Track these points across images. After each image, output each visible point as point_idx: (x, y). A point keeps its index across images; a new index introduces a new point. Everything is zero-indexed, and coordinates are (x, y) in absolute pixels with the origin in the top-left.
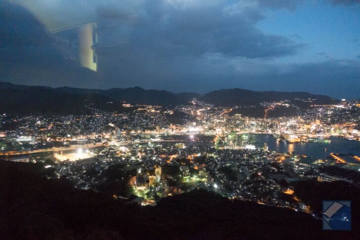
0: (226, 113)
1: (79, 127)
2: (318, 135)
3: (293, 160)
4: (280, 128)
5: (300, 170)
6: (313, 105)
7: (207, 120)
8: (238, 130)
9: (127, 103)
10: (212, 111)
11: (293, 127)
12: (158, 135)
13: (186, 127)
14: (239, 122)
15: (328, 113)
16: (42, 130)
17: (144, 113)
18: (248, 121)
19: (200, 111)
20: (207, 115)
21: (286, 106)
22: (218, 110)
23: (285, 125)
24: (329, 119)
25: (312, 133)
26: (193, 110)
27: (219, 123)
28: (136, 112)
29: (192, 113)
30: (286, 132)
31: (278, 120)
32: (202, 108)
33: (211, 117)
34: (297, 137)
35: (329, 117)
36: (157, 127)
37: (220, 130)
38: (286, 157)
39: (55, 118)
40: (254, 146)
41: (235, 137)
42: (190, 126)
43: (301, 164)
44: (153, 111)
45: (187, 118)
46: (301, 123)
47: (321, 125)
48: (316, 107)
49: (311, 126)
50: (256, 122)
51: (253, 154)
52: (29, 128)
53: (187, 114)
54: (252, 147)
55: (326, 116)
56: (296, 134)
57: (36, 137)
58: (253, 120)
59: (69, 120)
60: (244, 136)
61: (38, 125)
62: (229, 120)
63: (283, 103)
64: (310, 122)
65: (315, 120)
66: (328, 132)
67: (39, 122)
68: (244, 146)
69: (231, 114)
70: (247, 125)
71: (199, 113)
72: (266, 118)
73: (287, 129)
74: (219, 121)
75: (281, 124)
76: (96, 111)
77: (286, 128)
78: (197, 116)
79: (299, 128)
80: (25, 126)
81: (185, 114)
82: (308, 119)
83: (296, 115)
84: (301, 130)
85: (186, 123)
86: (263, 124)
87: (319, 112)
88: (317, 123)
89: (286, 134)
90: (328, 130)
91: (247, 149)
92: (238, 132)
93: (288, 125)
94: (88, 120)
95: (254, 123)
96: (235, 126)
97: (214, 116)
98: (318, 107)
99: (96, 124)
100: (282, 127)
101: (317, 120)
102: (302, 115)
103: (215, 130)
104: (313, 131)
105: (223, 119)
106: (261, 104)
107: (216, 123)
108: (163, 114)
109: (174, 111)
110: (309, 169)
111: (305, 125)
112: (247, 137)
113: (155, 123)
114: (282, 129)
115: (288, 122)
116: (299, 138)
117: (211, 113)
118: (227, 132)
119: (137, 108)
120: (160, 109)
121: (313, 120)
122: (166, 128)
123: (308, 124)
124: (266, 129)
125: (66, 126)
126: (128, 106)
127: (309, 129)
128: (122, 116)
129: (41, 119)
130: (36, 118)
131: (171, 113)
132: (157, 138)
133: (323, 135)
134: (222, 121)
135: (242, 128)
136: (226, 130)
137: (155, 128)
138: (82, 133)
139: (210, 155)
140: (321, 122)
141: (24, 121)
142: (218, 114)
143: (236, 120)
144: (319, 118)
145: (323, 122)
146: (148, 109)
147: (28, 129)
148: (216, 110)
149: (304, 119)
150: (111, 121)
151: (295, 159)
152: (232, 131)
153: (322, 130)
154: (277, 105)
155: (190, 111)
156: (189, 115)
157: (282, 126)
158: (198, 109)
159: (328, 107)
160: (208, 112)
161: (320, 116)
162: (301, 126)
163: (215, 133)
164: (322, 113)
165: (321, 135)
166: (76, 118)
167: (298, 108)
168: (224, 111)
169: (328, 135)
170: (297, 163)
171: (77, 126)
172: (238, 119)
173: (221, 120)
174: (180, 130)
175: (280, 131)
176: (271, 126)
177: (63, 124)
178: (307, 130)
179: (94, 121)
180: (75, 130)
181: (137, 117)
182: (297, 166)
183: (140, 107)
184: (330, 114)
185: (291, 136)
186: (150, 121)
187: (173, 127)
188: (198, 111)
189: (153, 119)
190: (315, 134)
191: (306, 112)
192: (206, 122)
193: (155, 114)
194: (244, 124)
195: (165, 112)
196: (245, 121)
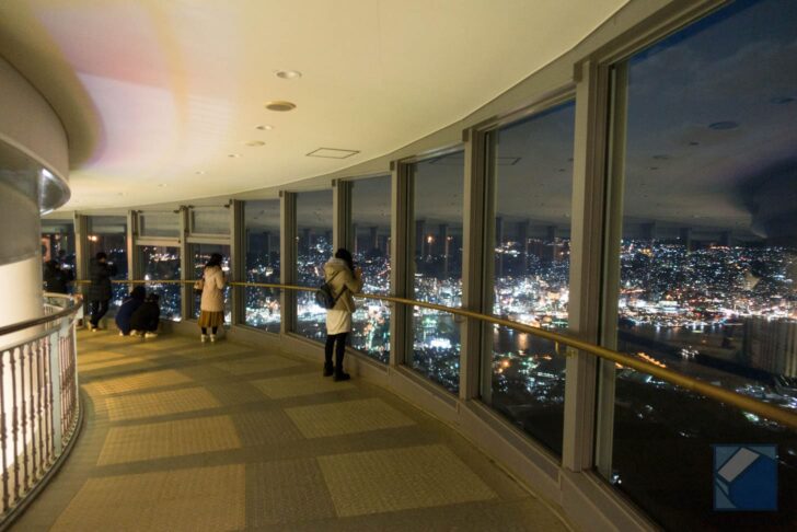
3: (525, 367)
4: (500, 301)
5: (539, 386)
6: (565, 251)
8: (415, 307)
11: (524, 298)
14: (418, 290)
18: (435, 288)
21: (511, 256)
22: (374, 264)
23: (511, 294)
25: (561, 310)
26: (317, 264)
27: (376, 292)
29: (316, 272)
30: (512, 309)
31: (496, 284)
34: (533, 319)
37: (377, 308)
38: (512, 361)
40: (449, 341)
42: (311, 302)
43: (540, 374)
46: (542, 288)
49: (560, 296)
50: (453, 290)
51: (445, 359)
53: (305, 275)
54: (443, 344)
56: (532, 312)
58: (447, 286)
60: (428, 320)
63: (506, 249)
64: (559, 287)
68: (428, 342)
70: (435, 296)
73: (514, 303)
74: (377, 288)
75: (504, 292)
77: (512, 300)
79: (537, 300)
81: (301, 275)
82: (556, 280)
83: (533, 274)
84: (542, 303)
85: (301, 295)
89: (512, 313)
91: (434, 348)
92: (416, 311)
93: (516, 294)
95: (448, 291)
100: (504, 299)
103: (366, 308)
104: (565, 305)
105: (384, 284)
107: (369, 294)
109: (275, 269)
110: (555, 384)
111: (549, 293)
112: (434, 322)
114: (505, 302)
115: (516, 288)
116: (537, 320)
121: (564, 282)
122: (255, 307)
123: (555, 290)
127: (556, 302)
131: (268, 274)
134: (382, 289)
142: (374, 274)
148: (369, 264)
149: (548, 282)
151: (529, 364)
155: (312, 267)
156: (309, 277)
157: (505, 296)
162: (542, 297)
163: (366, 316)
167: (536, 259)
168: (386, 267)
170: (533, 373)
173: (379, 286)
175: (501, 307)
178: (553, 305)
182: (532, 380)
185: (524, 316)
187: (272, 304)
191: (551, 266)
194: (428, 295)
195: (254, 271)
196: (429, 288)
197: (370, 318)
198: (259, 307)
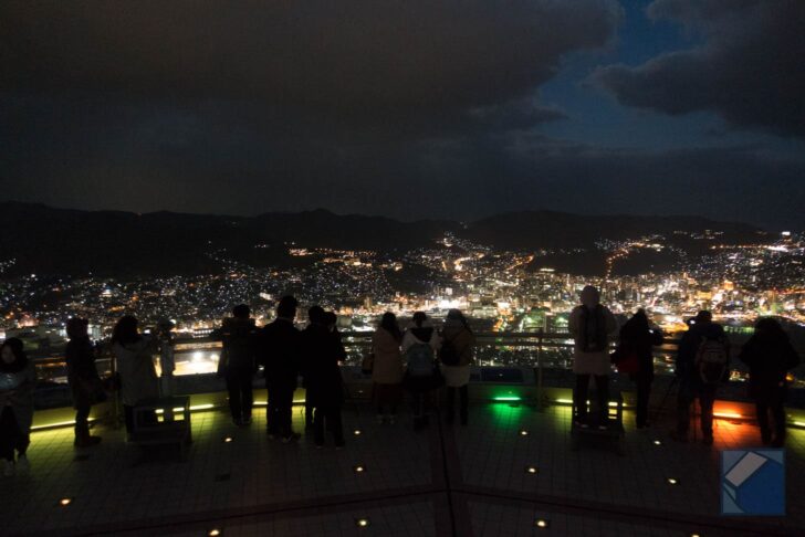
0: (519, 267)
1: (195, 302)
2: (729, 316)
4: (642, 301)
6: (718, 244)
7: (477, 283)
8: (547, 305)
9: (301, 248)
10: (489, 261)
11: (670, 298)
12: (369, 319)
13: (430, 299)
14: (549, 286)
15: (752, 264)
16: (114, 309)
17: (338, 268)
18: (569, 285)
19: (462, 263)
20: (478, 269)
21: (654, 250)
22: (502, 258)
23: (654, 292)
24: (754, 279)
26: (444, 258)
27: (505, 288)
28: (321, 267)
29: (444, 266)
30: (655, 309)
31: (636, 281)
32: (465, 255)
33: (485, 276)
34: (680, 320)
35: (754, 274)
36: (367, 301)
37: (507, 305)
39: (143, 282)
41: (541, 322)
42: (439, 298)
44: (357, 263)
45: (433, 279)
46: (690, 286)
47: (736, 293)
48: (722, 250)
49: (713, 295)
52: (87, 304)
53: (433, 270)
55: (747, 270)
56: (678, 313)
57: (103, 325)
59: (172, 286)
60: (561, 320)
61: (106, 298)
62: (527, 281)
63: (647, 243)
64: (711, 286)
65: (721, 280)
66: (751, 309)
67: (107, 293)
69: (532, 268)
70: (569, 294)
71: (459, 268)
72: (611, 278)
73: (658, 302)
74: (505, 284)
75: (645, 290)
76: (232, 265)
77: (656, 299)
78: (456, 273)
79: (685, 300)
80: (78, 301)
81: (429, 270)
82: (707, 277)
83: (680, 269)
84: (690, 303)
85: (430, 290)
86: (604, 290)
87: (731, 261)
88: (727, 287)
89: (656, 314)
90: (751, 304)
92: (548, 309)
93: (660, 293)
94: (215, 286)
96: (540, 295)
97: (492, 272)
98: (729, 251)
99: (231, 294)
100: (646, 298)
101: (726, 281)
102: (693, 269)
103: (495, 305)
104: (718, 306)
105: (512, 280)
106: (600, 245)
107: (498, 290)
108: (378, 270)
109: (404, 263)
111: (699, 292)
113: (362, 291)
114: (647, 301)
115: (660, 286)
116: (685, 322)
117: (486, 265)
118: (522, 311)
119: (321, 258)
120: (372, 258)
121: (717, 280)
122: (386, 301)
123: (706, 289)
124: (611, 302)
125: (167, 299)
126: (302, 253)
127: (708, 302)
128: (289, 277)
129: (111, 286)
130: (101, 282)
131: (397, 269)
132: (366, 325)
133: (740, 316)
134: (512, 284)
135: (557, 300)
136: (521, 307)
137: (362, 303)
138: (201, 316)
139: (486, 363)
140: (735, 284)
141: (76, 291)
142: (502, 269)
143: (542, 283)
144: (730, 276)
145: (741, 284)
146: (347, 259)
147: (84, 309)
148: (497, 259)
149: (696, 279)
150: (265, 287)
152: (534, 308)
153: (738, 303)
154: (634, 247)
155: (439, 261)
156: (436, 271)
157: (648, 295)
158: (457, 257)
159: (750, 249)
160: (480, 264)
161: (733, 270)
162: (690, 296)
163: (495, 312)
164: (737, 266)
165: (737, 316)
166: (189, 283)
167: (682, 254)
168: (515, 261)
169: (751, 315)
171: (191, 299)
172: (548, 280)
173: (509, 281)
174: (417, 306)
176: (622, 297)
177: (160, 296)
178: (704, 304)
179: (228, 288)
180: (187, 308)
181: (320, 278)
183: (327, 256)
184: (755, 267)
185: (669, 318)
186: (350, 287)
187: (402, 299)
188: (456, 263)
189: (358, 281)
190: (722, 313)
191: (700, 261)
192: (476, 287)
193: (363, 270)
194: (561, 292)
195: (384, 266)
196: (562, 284)
197: (499, 315)
198: (389, 301)
